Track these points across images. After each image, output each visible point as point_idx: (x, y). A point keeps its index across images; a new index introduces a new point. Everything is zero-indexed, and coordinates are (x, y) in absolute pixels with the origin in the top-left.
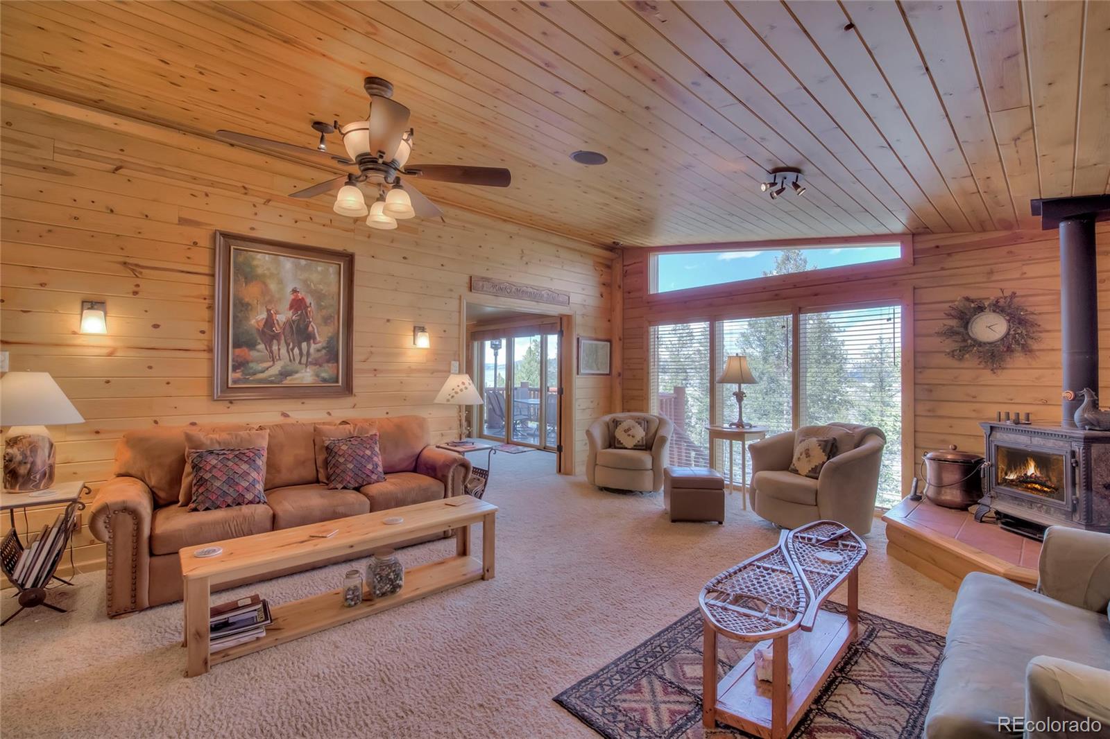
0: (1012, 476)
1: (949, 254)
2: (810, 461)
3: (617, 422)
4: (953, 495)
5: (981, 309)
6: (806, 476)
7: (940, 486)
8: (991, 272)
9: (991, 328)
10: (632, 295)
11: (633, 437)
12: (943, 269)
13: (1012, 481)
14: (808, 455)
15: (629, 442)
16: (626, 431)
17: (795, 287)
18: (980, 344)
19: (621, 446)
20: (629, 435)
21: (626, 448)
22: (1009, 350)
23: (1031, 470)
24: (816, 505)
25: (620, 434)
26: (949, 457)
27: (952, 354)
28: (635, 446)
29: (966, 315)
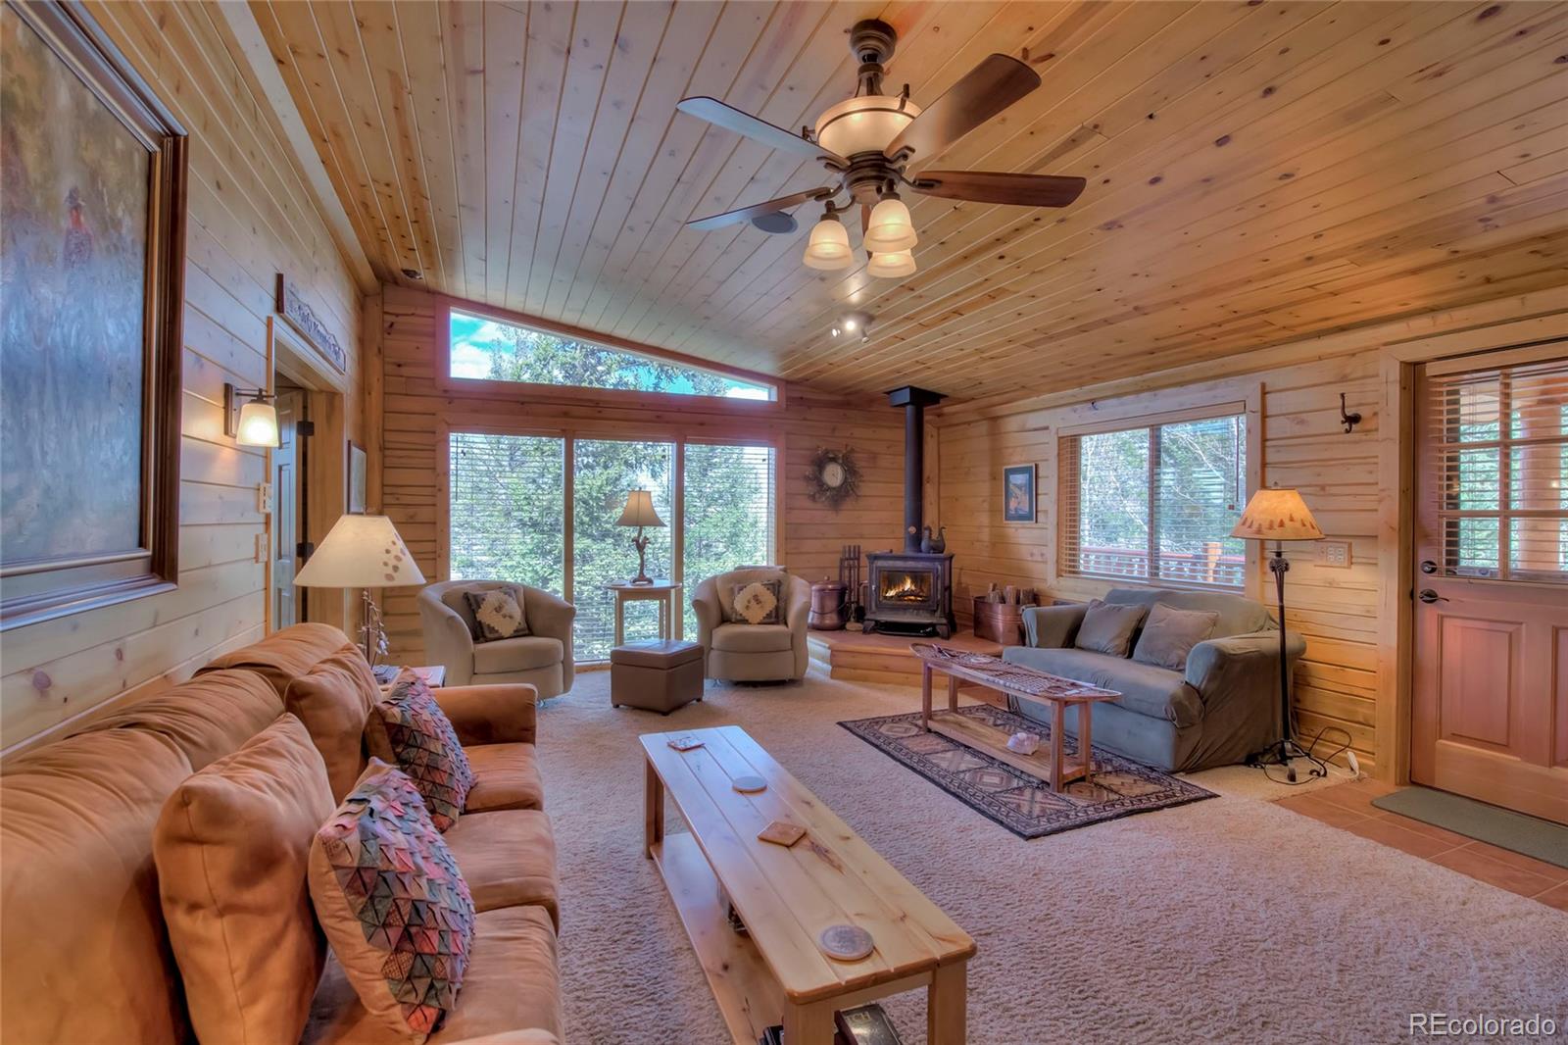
0: (891, 593)
1: (809, 407)
2: (762, 607)
3: (475, 596)
4: (831, 619)
5: (834, 460)
6: (759, 624)
7: (822, 613)
8: (834, 429)
9: (834, 475)
10: (405, 371)
11: (511, 617)
12: (805, 419)
13: (892, 597)
14: (758, 601)
15: (506, 628)
16: (498, 609)
17: (679, 411)
18: (829, 489)
19: (496, 635)
20: (505, 616)
21: (501, 638)
22: (847, 494)
23: (908, 586)
24: (792, 649)
25: (485, 616)
26: (830, 587)
27: (813, 498)
28: (515, 631)
29: (820, 463)
